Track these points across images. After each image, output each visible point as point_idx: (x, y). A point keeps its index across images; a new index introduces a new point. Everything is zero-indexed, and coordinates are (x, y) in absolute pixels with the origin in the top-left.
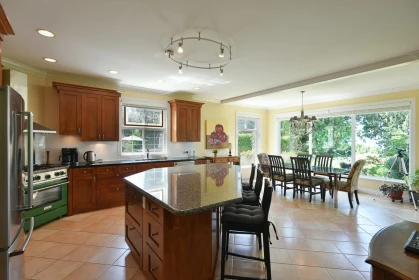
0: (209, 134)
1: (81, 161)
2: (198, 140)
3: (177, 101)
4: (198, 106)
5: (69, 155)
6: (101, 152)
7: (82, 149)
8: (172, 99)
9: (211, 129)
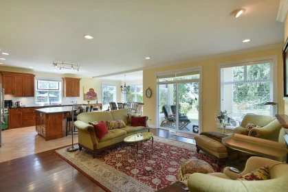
0: (86, 93)
1: (14, 106)
2: (78, 96)
3: (66, 78)
4: (79, 80)
5: (8, 103)
6: (24, 102)
7: (14, 100)
8: (64, 77)
9: (87, 91)
